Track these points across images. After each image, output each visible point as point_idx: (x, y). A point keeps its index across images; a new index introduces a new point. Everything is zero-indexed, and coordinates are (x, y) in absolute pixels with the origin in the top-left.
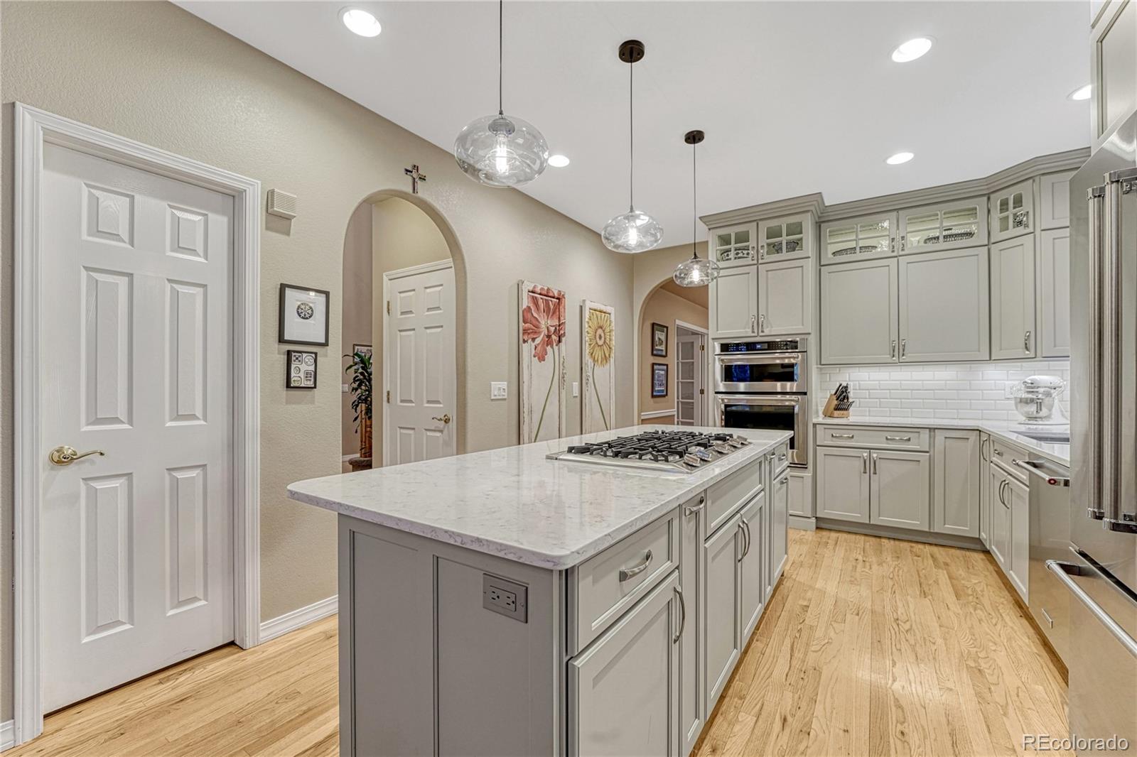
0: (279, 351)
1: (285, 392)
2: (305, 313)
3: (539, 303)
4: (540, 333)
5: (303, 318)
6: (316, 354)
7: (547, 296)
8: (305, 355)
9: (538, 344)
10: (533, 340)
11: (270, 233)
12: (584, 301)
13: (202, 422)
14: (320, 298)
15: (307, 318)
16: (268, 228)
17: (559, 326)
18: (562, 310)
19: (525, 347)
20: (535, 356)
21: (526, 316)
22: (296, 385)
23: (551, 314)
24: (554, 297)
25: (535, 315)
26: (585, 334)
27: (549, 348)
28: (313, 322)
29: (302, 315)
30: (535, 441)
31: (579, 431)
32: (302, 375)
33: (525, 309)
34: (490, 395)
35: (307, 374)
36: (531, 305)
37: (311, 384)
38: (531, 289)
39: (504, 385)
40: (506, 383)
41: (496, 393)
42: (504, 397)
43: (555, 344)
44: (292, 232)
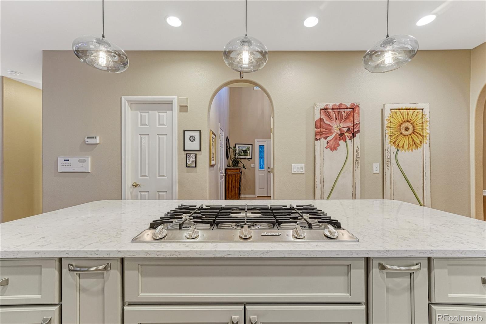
0: (184, 154)
1: (186, 169)
2: (192, 139)
3: (331, 114)
4: (332, 133)
5: (191, 141)
6: (196, 154)
7: (339, 109)
8: (192, 155)
9: (330, 141)
10: (326, 138)
11: (182, 113)
12: (384, 105)
13: (166, 178)
14: (197, 133)
15: (193, 141)
16: (180, 111)
17: (353, 126)
18: (356, 115)
19: (318, 143)
20: (326, 148)
21: (319, 124)
22: (189, 166)
23: (343, 119)
24: (347, 109)
25: (327, 122)
26: (385, 128)
27: (342, 143)
28: (195, 142)
29: (191, 140)
30: (328, 198)
31: (381, 196)
32: (191, 162)
33: (318, 120)
34: (291, 171)
35: (193, 162)
36: (323, 117)
37: (194, 165)
38: (323, 107)
39: (303, 165)
40: (304, 164)
41: (295, 170)
42: (302, 173)
43: (347, 139)
44: (188, 110)
